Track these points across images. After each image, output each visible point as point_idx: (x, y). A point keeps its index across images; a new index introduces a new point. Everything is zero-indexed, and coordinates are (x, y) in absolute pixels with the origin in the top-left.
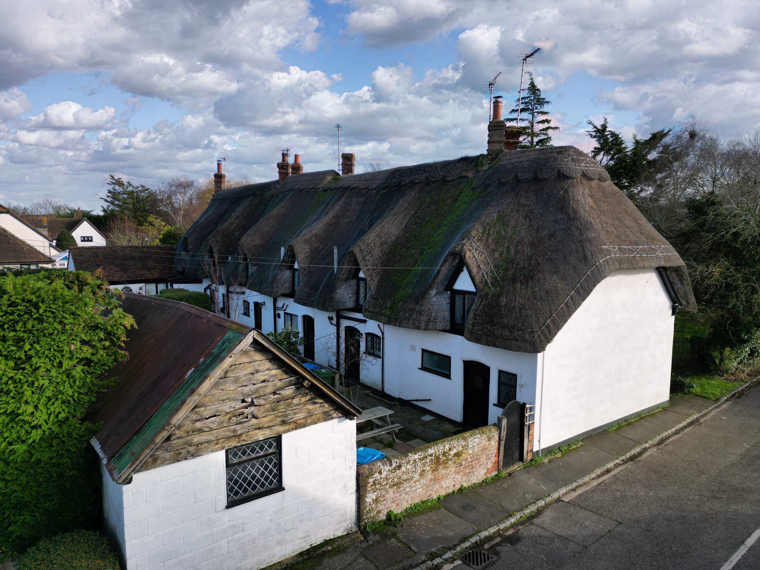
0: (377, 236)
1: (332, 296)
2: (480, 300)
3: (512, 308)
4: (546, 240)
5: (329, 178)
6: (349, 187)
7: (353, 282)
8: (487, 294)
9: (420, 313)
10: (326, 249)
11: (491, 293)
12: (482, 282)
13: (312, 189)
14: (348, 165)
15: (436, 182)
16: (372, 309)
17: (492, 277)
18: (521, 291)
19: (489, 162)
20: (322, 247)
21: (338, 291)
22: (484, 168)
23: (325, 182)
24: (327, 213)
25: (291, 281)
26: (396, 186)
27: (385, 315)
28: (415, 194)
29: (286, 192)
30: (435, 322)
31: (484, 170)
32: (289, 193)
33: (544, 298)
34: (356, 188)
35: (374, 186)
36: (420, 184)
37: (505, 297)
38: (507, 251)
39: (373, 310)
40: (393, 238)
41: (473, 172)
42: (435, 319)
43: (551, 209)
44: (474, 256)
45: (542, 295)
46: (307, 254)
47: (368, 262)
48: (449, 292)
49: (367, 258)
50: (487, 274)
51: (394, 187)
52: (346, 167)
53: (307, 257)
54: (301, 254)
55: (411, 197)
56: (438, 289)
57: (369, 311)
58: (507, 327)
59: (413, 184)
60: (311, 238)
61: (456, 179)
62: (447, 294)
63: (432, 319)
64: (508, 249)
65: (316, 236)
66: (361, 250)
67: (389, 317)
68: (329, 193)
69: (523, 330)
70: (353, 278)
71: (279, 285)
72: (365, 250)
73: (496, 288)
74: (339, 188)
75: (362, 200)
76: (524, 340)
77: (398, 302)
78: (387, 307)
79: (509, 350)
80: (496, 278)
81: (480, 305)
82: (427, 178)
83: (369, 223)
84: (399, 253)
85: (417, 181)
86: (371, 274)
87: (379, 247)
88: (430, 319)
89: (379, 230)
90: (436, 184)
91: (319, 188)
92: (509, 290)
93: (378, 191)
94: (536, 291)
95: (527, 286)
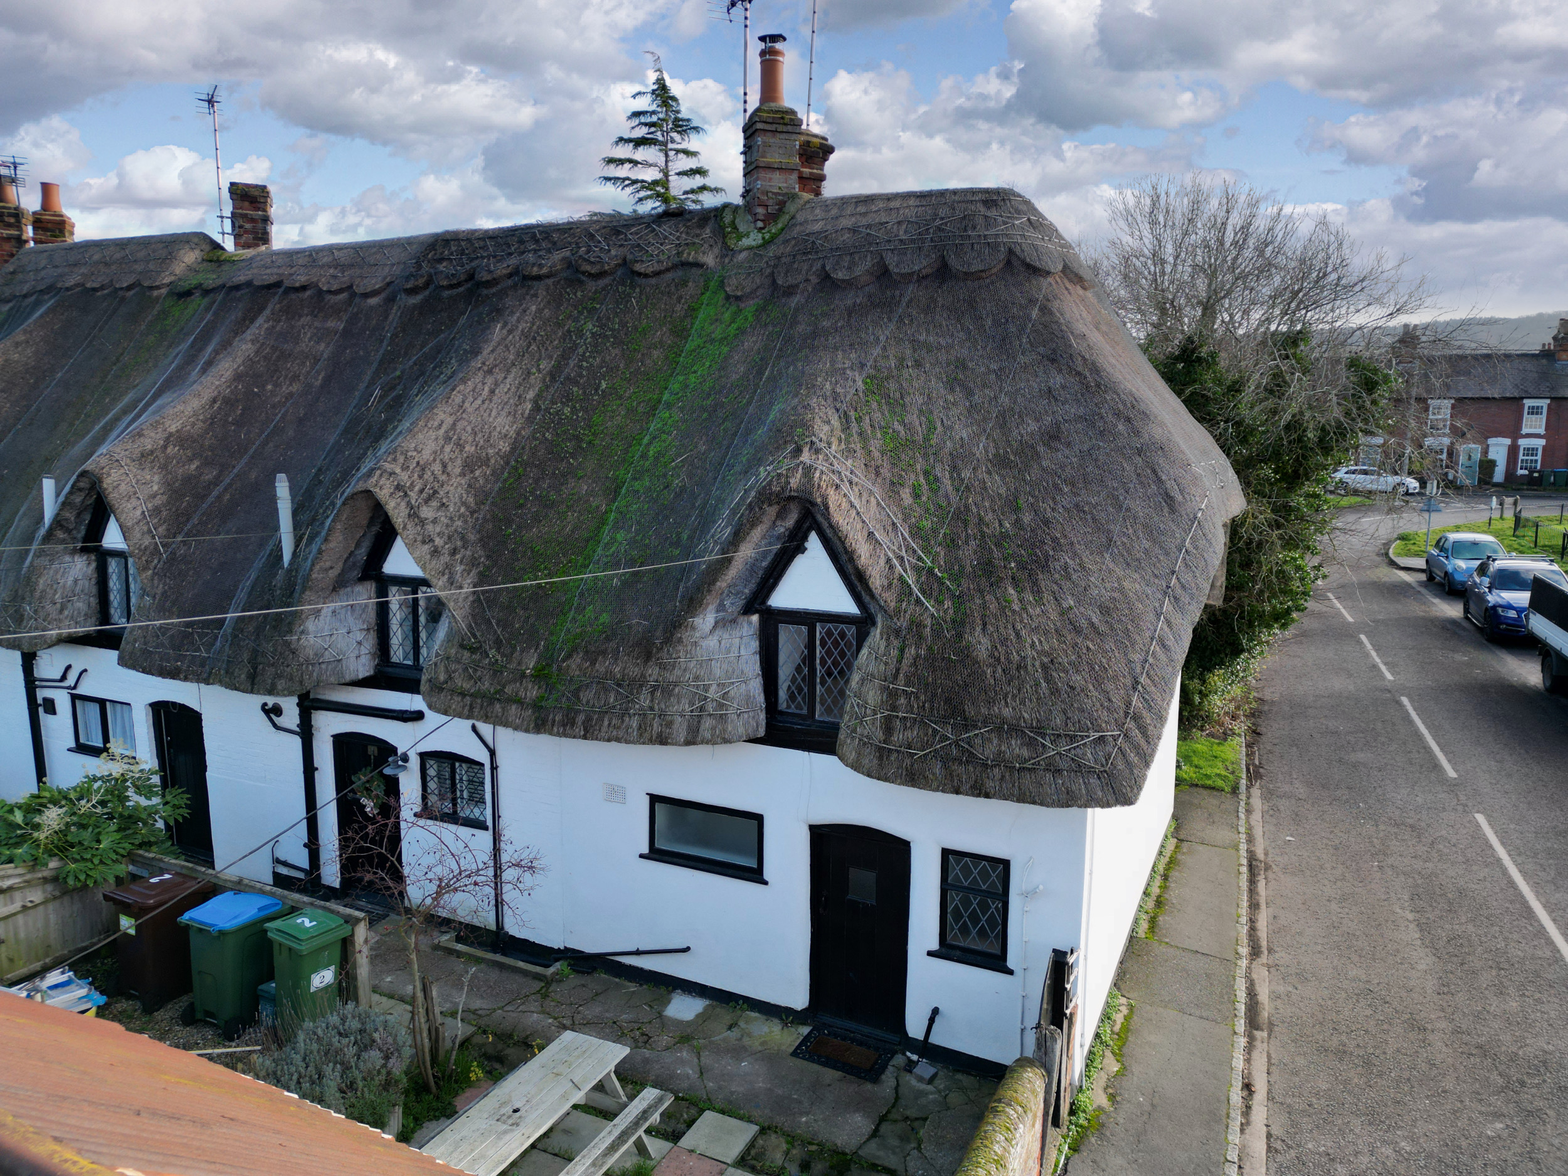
0: (448, 439)
1: (287, 644)
2: (896, 643)
3: (1019, 668)
4: (1041, 449)
5: (190, 257)
6: (278, 284)
7: (364, 596)
8: (916, 625)
9: (666, 690)
10: (227, 481)
11: (928, 622)
12: (890, 585)
13: (129, 288)
14: (252, 220)
15: (601, 275)
16: (460, 682)
17: (917, 570)
18: (1025, 609)
19: (760, 224)
20: (209, 475)
21: (311, 625)
22: (746, 242)
23: (179, 268)
24: (210, 363)
25: (94, 590)
26: (459, 285)
27: (520, 702)
28: (540, 311)
29: (25, 296)
30: (722, 718)
31: (750, 248)
32: (37, 304)
33: (1103, 628)
34: (304, 288)
35: (375, 283)
36: (550, 281)
37: (978, 629)
38: (929, 483)
39: (467, 685)
40: (505, 447)
41: (716, 250)
42: (721, 706)
43: (1022, 359)
44: (852, 506)
45: (1094, 620)
46: (158, 501)
47: (430, 527)
48: (755, 618)
49: (427, 512)
50: (901, 559)
51: (451, 287)
52: (248, 226)
53: (156, 511)
54: (134, 502)
55: (528, 318)
56: (721, 608)
57: (453, 691)
58: (1014, 729)
59: (524, 279)
60: (165, 447)
61: (668, 270)
62: (750, 623)
63: (710, 707)
64: (933, 481)
65: (181, 439)
66: (398, 487)
67: (536, 706)
68: (197, 302)
69: (1072, 739)
70: (363, 578)
71: (49, 607)
72: (412, 485)
73: (939, 602)
74: (237, 287)
75: (336, 324)
76: (1079, 769)
77: (569, 656)
78: (523, 675)
79: (1034, 803)
80: (930, 572)
81: (900, 661)
82: (569, 264)
83: (382, 397)
84: (532, 493)
85: (535, 271)
86: (448, 567)
87: (463, 474)
88: (702, 709)
89: (449, 420)
90: (602, 283)
91: (158, 288)
92: (984, 606)
93: (391, 300)
94: (1070, 608)
95: (1037, 592)
